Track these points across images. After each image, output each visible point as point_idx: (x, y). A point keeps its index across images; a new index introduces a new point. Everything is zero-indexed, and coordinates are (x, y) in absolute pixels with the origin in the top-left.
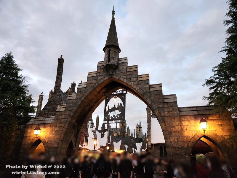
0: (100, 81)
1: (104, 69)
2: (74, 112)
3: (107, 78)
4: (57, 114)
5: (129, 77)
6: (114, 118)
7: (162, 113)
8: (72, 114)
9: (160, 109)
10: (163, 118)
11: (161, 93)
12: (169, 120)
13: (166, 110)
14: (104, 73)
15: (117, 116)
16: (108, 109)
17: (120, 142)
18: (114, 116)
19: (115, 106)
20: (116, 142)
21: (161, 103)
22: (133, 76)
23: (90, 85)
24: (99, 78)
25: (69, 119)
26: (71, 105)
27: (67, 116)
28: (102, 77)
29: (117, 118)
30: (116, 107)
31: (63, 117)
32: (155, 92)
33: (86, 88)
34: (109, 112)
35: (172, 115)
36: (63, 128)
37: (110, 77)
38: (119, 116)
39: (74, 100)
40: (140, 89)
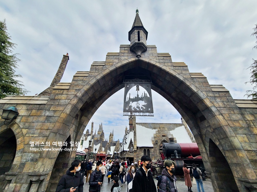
0: (124, 61)
1: (129, 51)
2: (83, 92)
3: (133, 59)
4: (54, 93)
5: (161, 61)
6: (138, 109)
7: (215, 103)
8: (79, 94)
9: (211, 99)
10: (218, 109)
11: (206, 81)
12: (226, 112)
13: (219, 100)
14: (129, 54)
15: (142, 108)
16: (129, 98)
17: (99, 145)
18: (138, 107)
19: (138, 95)
20: (96, 145)
21: (209, 91)
22: (167, 61)
23: (111, 64)
24: (123, 58)
25: (74, 101)
26: (80, 82)
27: (72, 97)
28: (126, 58)
29: (142, 109)
30: (140, 96)
31: (64, 97)
32: (199, 79)
33: (105, 66)
34: (131, 102)
35: (229, 107)
36: (61, 112)
37: (137, 59)
38: (144, 108)
39: (85, 77)
40: (179, 74)
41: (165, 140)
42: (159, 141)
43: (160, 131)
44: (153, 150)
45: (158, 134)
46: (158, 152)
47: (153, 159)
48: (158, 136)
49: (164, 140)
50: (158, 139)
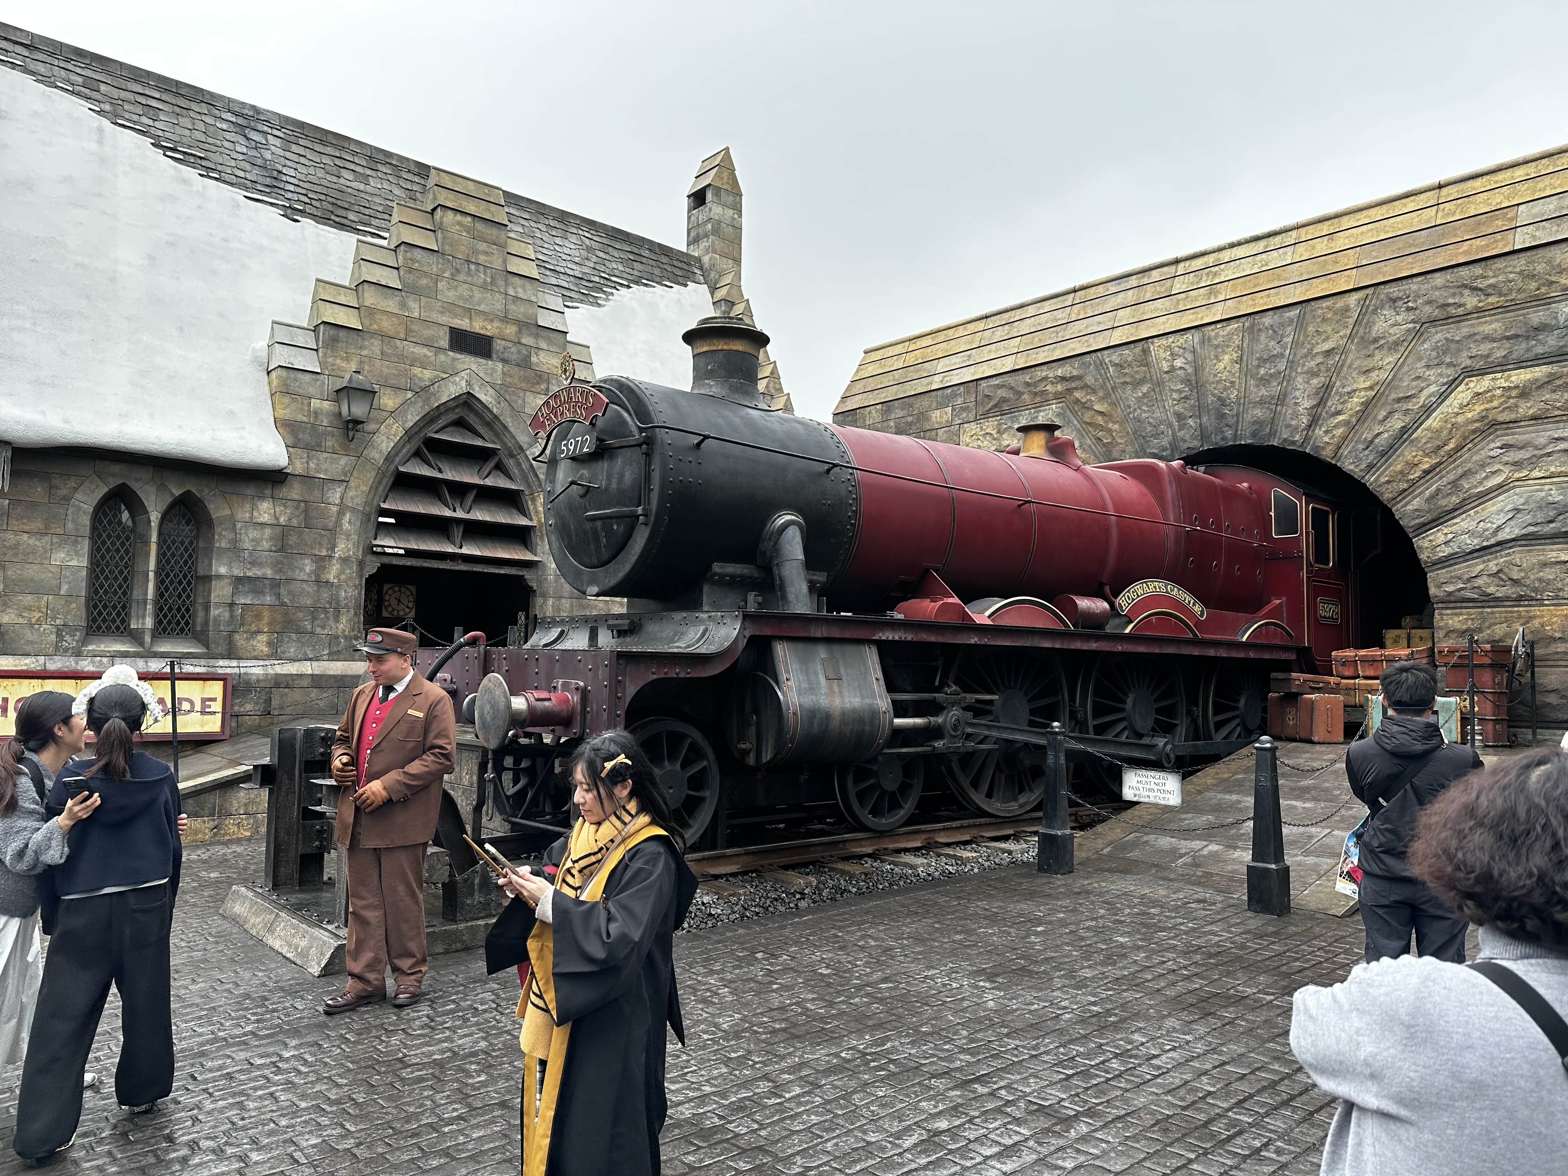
41: (485, 396)
42: (388, 401)
43: (431, 264)
44: (265, 511)
45: (391, 304)
46: (342, 548)
47: (261, 643)
48: (386, 325)
49: (467, 401)
50: (386, 368)
